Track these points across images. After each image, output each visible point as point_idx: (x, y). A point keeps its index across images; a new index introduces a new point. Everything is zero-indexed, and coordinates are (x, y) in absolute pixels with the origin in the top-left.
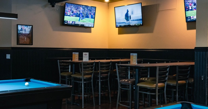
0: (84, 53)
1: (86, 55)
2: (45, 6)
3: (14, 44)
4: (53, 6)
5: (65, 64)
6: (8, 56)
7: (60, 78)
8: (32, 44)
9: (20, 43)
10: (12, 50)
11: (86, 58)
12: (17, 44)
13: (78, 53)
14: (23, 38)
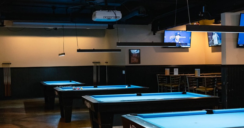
0: (175, 69)
1: (176, 70)
2: (149, 34)
3: (127, 63)
4: (154, 34)
5: (162, 77)
6: (124, 72)
7: (159, 88)
8: (140, 63)
9: (131, 62)
10: (126, 68)
11: (176, 73)
12: (130, 64)
13: (169, 69)
14: (133, 59)
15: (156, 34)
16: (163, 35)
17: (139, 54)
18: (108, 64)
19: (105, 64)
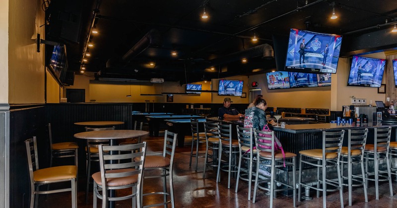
6: (164, 107)
9: (168, 101)
10: (165, 104)
11: (192, 107)
14: (169, 99)
15: (182, 86)
16: (186, 86)
17: (173, 96)
18: (155, 102)
19: (153, 102)
